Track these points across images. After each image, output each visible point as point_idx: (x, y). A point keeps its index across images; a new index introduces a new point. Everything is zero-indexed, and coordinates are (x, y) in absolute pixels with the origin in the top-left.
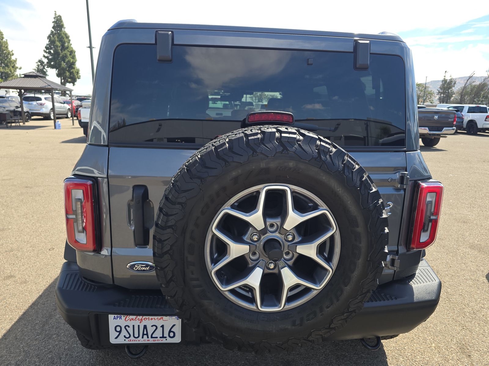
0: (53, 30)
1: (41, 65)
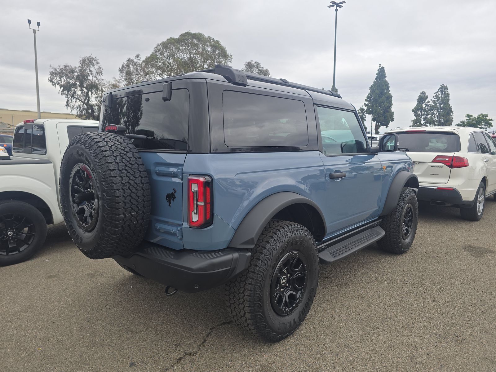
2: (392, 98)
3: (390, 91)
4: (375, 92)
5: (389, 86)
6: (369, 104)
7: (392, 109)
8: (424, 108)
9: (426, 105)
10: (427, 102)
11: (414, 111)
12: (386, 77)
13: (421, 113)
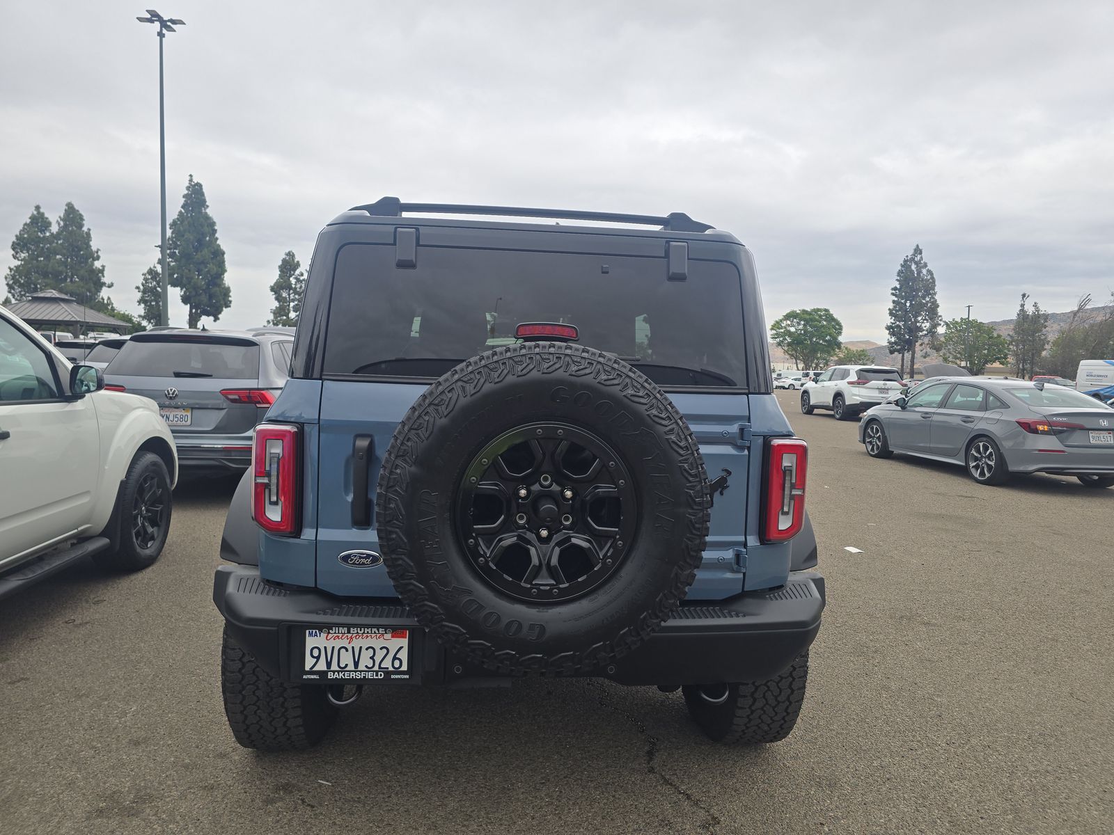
0: (183, 211)
1: (151, 278)
2: (225, 256)
3: (217, 239)
4: (183, 236)
5: (216, 228)
6: (171, 261)
7: (225, 279)
8: (293, 286)
9: (297, 279)
10: (299, 275)
11: (276, 289)
12: (208, 206)
13: (289, 295)
